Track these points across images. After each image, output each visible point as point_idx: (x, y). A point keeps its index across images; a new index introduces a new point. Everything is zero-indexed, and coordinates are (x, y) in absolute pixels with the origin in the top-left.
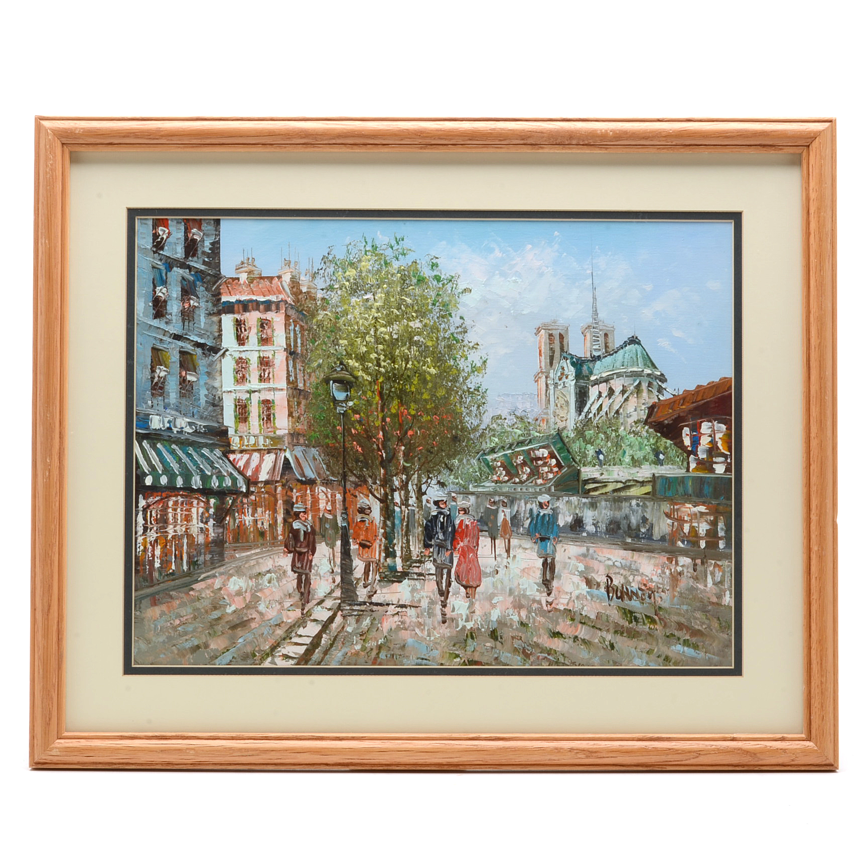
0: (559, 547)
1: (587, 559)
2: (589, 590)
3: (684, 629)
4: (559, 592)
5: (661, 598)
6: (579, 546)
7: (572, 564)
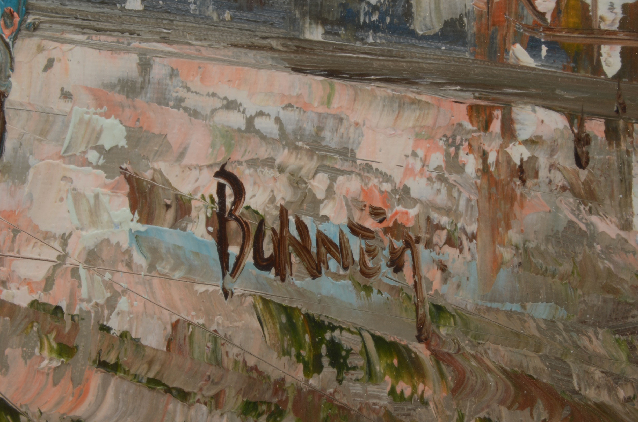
0: (24, 50)
1: (140, 101)
2: (142, 228)
3: (540, 405)
4: (16, 231)
5: (443, 268)
6: (112, 49)
7: (74, 120)
